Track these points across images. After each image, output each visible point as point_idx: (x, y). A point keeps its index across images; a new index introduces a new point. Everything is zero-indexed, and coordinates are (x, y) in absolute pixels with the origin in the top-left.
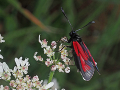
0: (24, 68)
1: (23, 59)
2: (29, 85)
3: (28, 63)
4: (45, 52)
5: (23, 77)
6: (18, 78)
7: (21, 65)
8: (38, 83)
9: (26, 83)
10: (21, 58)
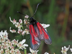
2: (11, 44)
5: (6, 41)
7: (3, 36)
8: (16, 42)
9: (8, 43)
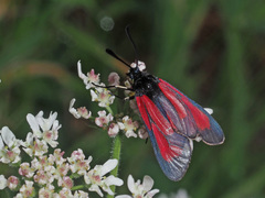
0: (49, 135)
1: (46, 116)
2: (62, 170)
3: (56, 123)
4: (94, 97)
5: (47, 155)
6: (37, 158)
7: (41, 130)
8: (82, 164)
9: (55, 165)
10: (41, 113)
